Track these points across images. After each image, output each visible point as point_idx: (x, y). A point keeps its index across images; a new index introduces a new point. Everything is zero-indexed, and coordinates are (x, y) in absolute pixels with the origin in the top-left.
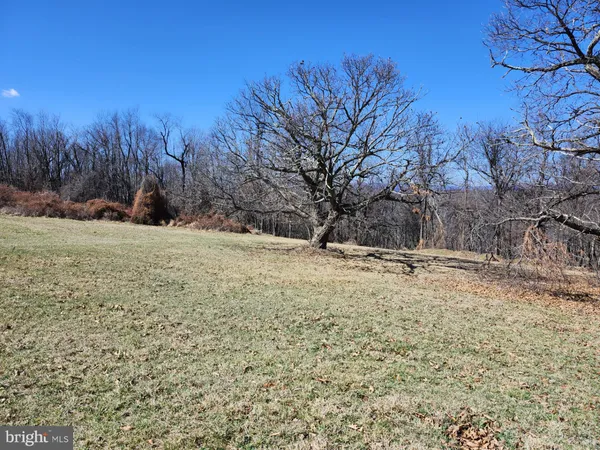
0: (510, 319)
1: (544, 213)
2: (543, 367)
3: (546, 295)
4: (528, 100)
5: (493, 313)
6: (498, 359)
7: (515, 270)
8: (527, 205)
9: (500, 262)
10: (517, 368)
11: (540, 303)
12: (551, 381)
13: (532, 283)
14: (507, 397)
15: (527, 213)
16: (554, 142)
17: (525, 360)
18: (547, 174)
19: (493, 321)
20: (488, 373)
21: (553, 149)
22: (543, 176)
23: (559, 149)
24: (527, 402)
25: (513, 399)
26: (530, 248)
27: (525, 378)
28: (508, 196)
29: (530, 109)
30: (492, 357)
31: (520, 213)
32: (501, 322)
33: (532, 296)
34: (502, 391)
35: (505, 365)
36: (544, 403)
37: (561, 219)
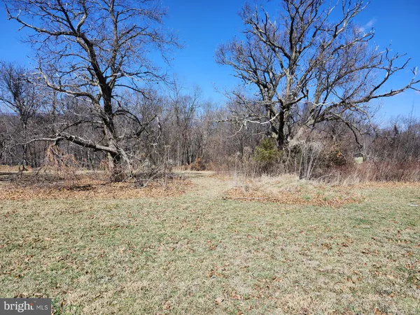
0: (43, 213)
1: (59, 135)
2: (70, 241)
3: (65, 190)
4: (39, 52)
5: (29, 212)
6: (38, 246)
7: (42, 176)
8: (46, 129)
9: (30, 171)
10: (53, 248)
11: (62, 196)
12: (77, 249)
13: (55, 183)
14: (49, 272)
15: (46, 134)
16: (61, 86)
17: (58, 240)
18: (58, 107)
19: (30, 218)
20: (33, 259)
21: (61, 90)
22: (55, 108)
23: (65, 91)
24: (64, 270)
25: (54, 272)
26: (52, 160)
27: (59, 254)
28: (30, 122)
29: (42, 59)
30: (34, 246)
31: (41, 135)
32: (36, 217)
33: (56, 193)
34: (45, 269)
35: (44, 248)
36: (74, 267)
37: (71, 139)
